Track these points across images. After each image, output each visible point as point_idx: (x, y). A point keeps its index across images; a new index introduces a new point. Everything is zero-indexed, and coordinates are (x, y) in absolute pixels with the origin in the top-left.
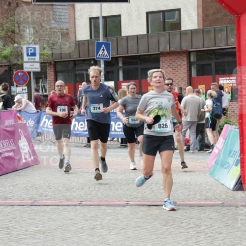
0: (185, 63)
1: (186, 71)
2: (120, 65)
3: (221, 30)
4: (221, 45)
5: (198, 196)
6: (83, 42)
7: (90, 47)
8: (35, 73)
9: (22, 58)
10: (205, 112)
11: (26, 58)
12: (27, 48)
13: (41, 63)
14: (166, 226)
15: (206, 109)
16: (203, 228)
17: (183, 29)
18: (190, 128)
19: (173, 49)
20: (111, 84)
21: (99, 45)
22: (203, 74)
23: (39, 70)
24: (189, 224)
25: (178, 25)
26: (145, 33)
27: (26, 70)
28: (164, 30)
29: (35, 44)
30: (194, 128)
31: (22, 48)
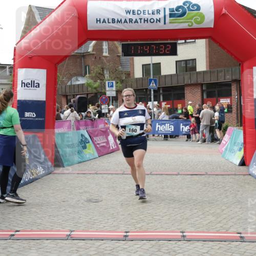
0: (200, 90)
1: (200, 95)
2: (161, 92)
3: (221, 71)
4: (221, 80)
5: (219, 169)
6: (139, 79)
7: (143, 82)
8: (112, 97)
9: (105, 89)
10: (215, 120)
11: (107, 88)
12: (108, 83)
13: (116, 91)
14: (205, 186)
15: (216, 118)
16: (227, 188)
17: (198, 70)
18: (205, 129)
19: (192, 82)
20: (156, 103)
21: (151, 80)
22: (211, 97)
23: (115, 95)
24: (218, 186)
25: (194, 68)
26: (175, 73)
27: (107, 95)
28: (186, 71)
29: (112, 80)
30: (208, 129)
31: (105, 83)
